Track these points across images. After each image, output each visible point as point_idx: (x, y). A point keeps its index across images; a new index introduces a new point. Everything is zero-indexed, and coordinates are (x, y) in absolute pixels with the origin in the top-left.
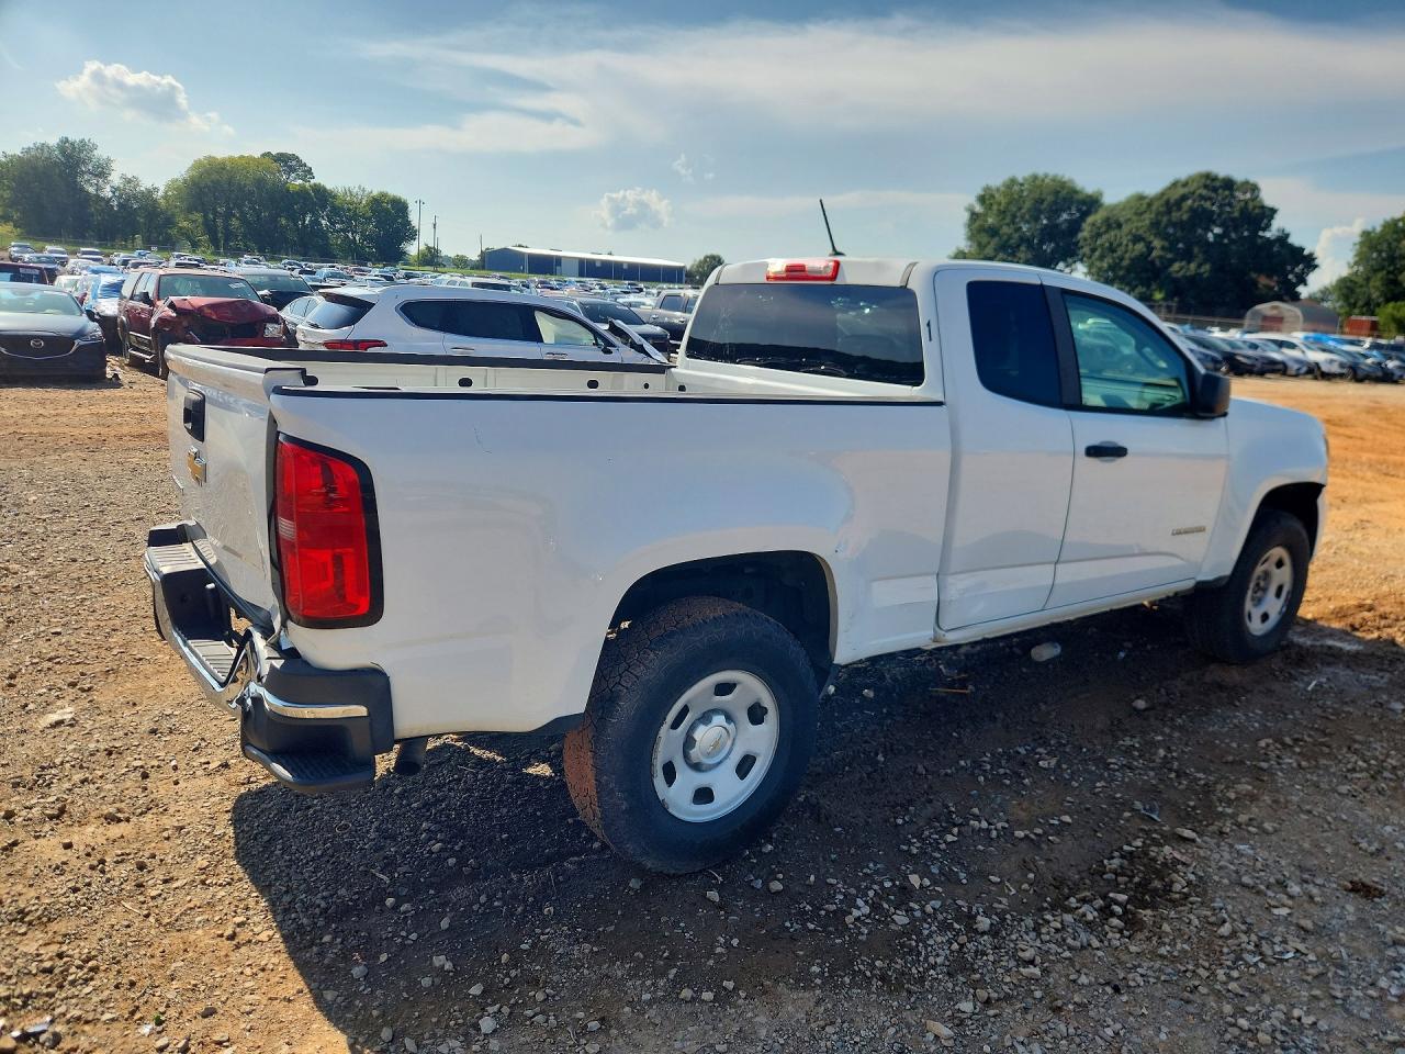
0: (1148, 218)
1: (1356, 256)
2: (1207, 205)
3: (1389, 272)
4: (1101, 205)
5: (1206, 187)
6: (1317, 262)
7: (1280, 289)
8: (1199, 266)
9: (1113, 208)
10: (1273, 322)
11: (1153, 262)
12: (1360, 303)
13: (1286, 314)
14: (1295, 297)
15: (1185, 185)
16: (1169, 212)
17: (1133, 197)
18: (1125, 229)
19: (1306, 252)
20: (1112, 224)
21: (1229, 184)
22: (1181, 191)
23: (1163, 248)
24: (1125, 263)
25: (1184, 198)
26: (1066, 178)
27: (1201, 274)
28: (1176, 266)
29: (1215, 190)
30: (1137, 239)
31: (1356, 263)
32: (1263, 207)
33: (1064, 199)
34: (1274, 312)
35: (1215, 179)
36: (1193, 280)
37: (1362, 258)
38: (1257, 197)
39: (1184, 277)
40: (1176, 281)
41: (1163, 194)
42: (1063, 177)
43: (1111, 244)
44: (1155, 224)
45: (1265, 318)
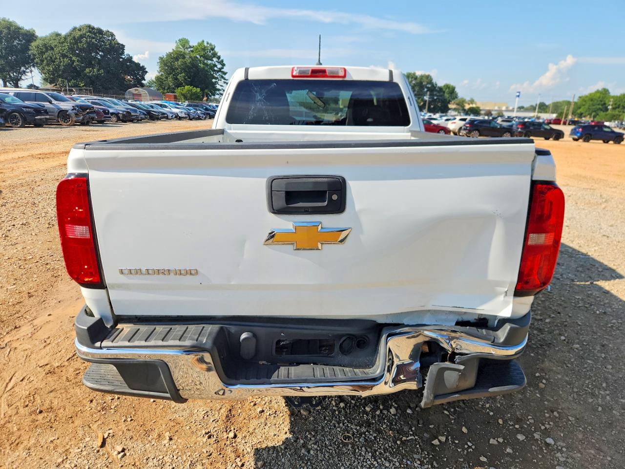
0: (66, 45)
1: (160, 68)
2: (94, 40)
3: (174, 75)
4: (36, 37)
5: (90, 32)
6: (146, 70)
7: (135, 82)
8: (98, 71)
9: (43, 39)
10: (137, 97)
11: (75, 68)
12: (166, 88)
13: (142, 93)
14: (142, 86)
15: (80, 30)
16: (76, 43)
17: (52, 33)
18: (56, 50)
19: (141, 65)
20: (47, 47)
21: (100, 31)
22: (79, 33)
23: (78, 61)
24: (62, 68)
25: (82, 37)
26: (11, 20)
27: (100, 74)
28: (87, 70)
29: (95, 34)
30: (64, 56)
31: (161, 71)
32: (118, 44)
33: (14, 32)
34: (136, 92)
35: (93, 28)
36: (98, 77)
37: (162, 69)
38: (115, 39)
39: (93, 75)
40: (89, 77)
41: (71, 34)
42: (9, 19)
43: (51, 58)
44: (71, 49)
45: (134, 95)
